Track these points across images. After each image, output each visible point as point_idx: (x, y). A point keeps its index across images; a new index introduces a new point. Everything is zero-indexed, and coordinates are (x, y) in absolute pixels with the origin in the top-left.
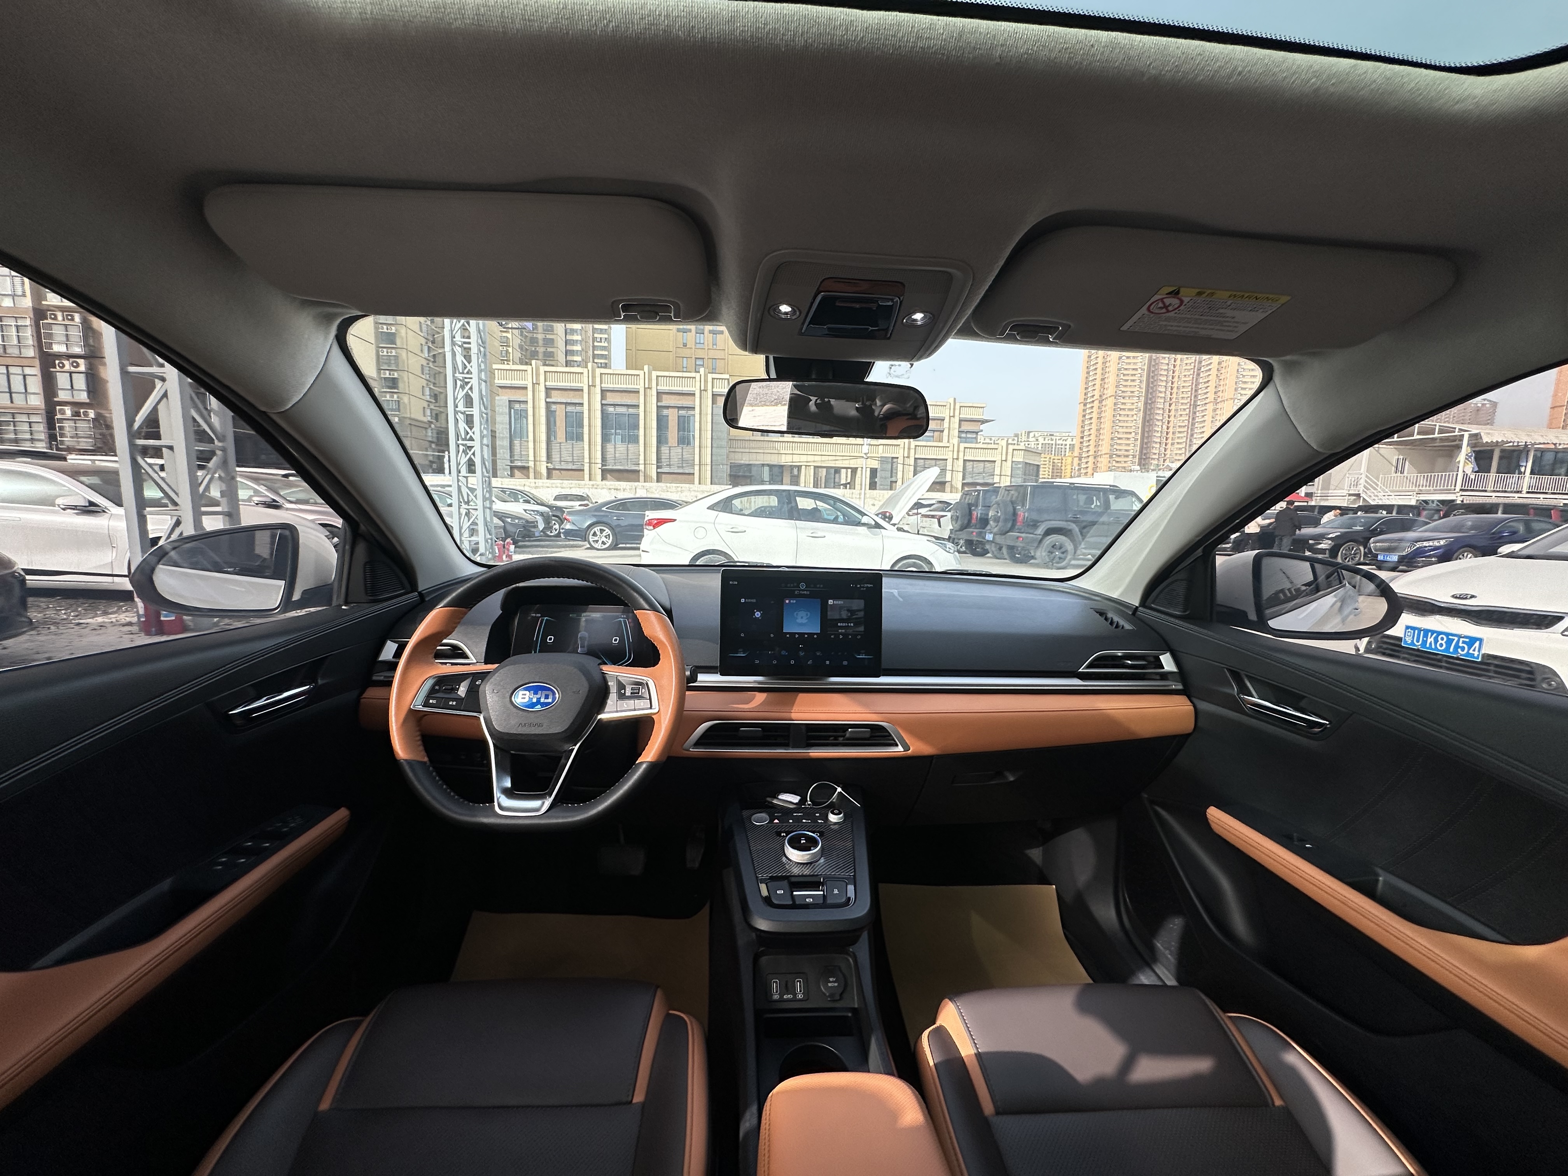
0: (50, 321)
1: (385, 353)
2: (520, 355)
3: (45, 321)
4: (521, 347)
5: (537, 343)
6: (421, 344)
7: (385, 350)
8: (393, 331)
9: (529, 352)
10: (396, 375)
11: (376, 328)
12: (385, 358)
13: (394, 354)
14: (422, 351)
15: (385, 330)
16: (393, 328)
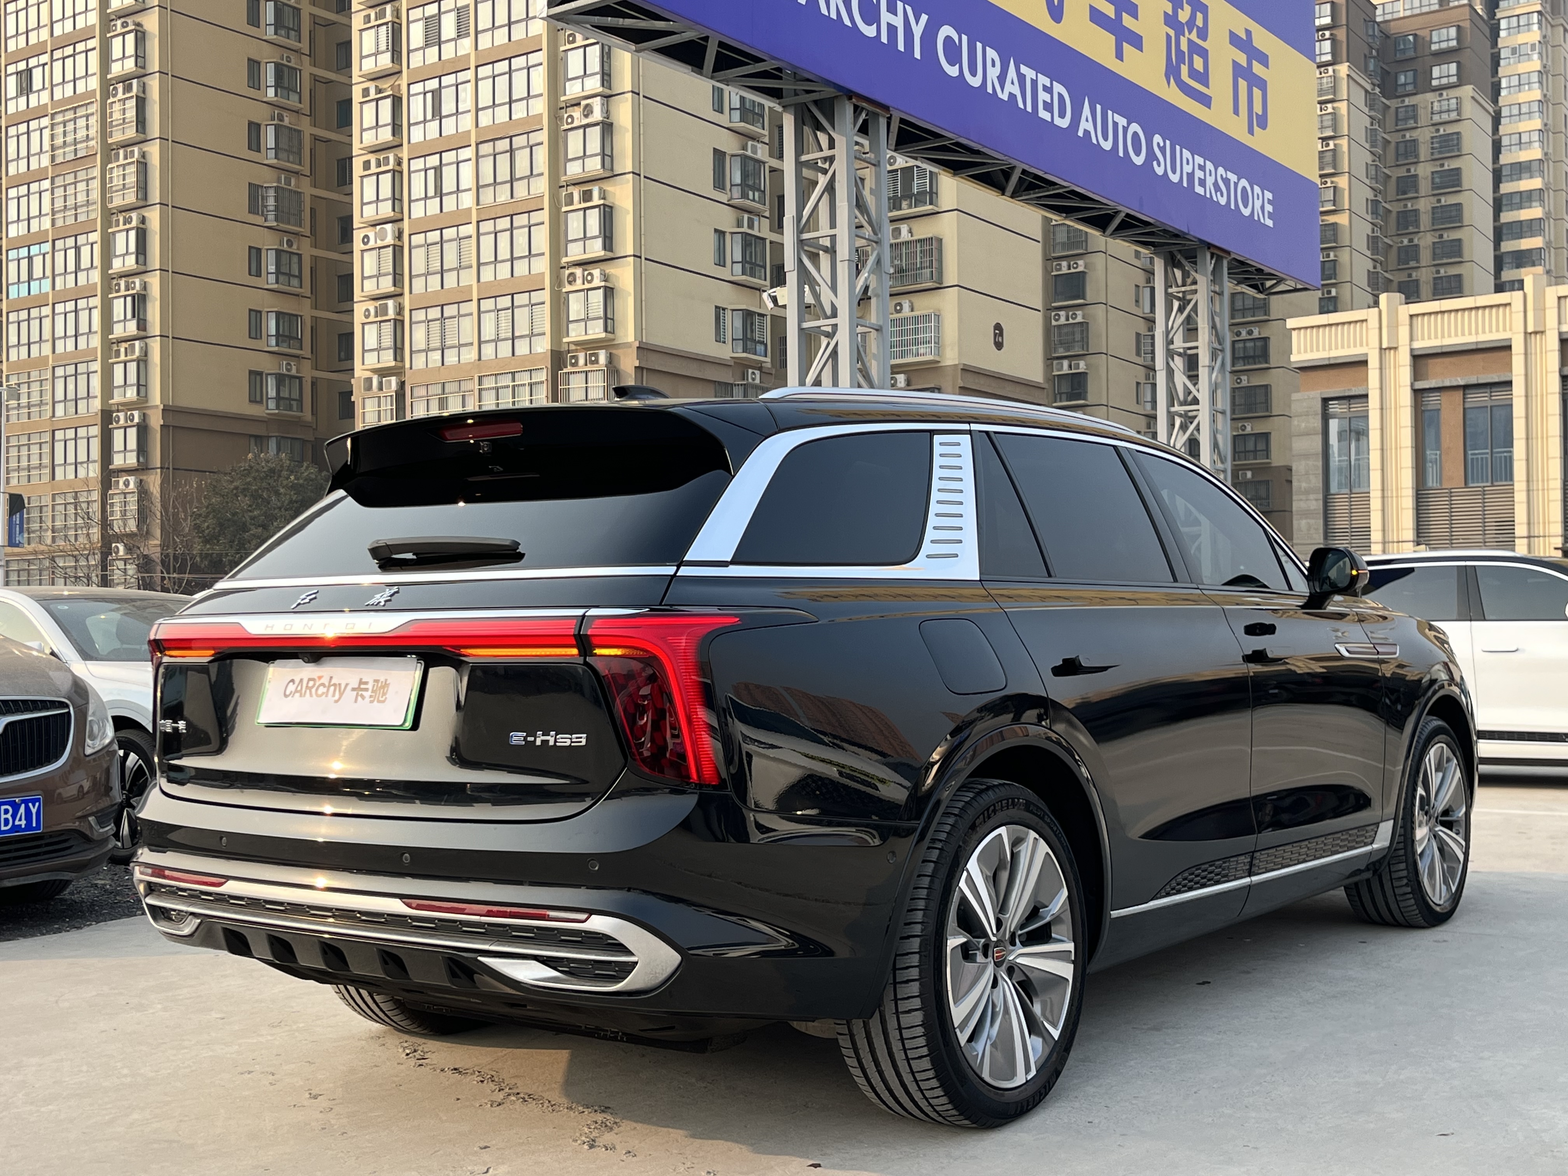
0: (569, 369)
1: (1063, 321)
2: (1369, 265)
3: (565, 370)
4: (1373, 242)
5: (1417, 223)
6: (1137, 286)
7: (1062, 313)
8: (1080, 269)
9: (1394, 252)
10: (1082, 366)
11: (1046, 271)
12: (1065, 330)
13: (1079, 319)
14: (1137, 301)
15: (1065, 270)
16: (1080, 262)
